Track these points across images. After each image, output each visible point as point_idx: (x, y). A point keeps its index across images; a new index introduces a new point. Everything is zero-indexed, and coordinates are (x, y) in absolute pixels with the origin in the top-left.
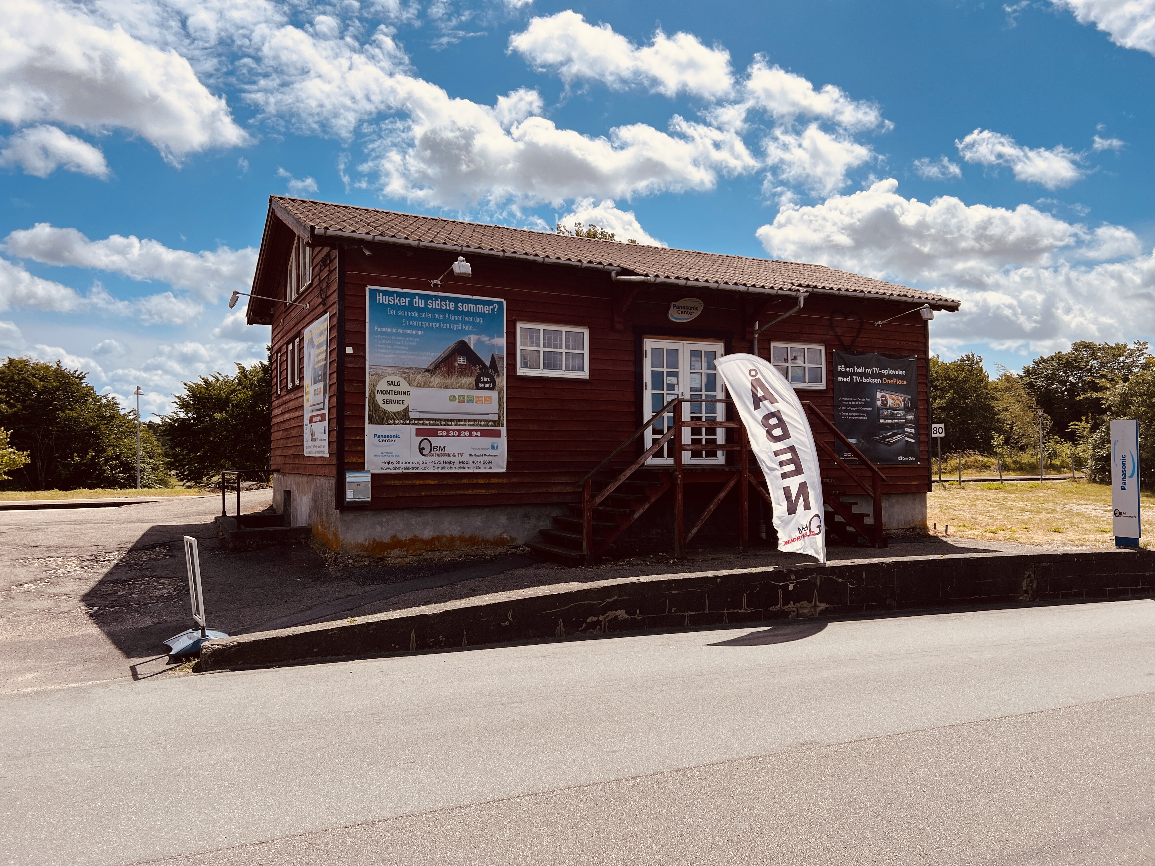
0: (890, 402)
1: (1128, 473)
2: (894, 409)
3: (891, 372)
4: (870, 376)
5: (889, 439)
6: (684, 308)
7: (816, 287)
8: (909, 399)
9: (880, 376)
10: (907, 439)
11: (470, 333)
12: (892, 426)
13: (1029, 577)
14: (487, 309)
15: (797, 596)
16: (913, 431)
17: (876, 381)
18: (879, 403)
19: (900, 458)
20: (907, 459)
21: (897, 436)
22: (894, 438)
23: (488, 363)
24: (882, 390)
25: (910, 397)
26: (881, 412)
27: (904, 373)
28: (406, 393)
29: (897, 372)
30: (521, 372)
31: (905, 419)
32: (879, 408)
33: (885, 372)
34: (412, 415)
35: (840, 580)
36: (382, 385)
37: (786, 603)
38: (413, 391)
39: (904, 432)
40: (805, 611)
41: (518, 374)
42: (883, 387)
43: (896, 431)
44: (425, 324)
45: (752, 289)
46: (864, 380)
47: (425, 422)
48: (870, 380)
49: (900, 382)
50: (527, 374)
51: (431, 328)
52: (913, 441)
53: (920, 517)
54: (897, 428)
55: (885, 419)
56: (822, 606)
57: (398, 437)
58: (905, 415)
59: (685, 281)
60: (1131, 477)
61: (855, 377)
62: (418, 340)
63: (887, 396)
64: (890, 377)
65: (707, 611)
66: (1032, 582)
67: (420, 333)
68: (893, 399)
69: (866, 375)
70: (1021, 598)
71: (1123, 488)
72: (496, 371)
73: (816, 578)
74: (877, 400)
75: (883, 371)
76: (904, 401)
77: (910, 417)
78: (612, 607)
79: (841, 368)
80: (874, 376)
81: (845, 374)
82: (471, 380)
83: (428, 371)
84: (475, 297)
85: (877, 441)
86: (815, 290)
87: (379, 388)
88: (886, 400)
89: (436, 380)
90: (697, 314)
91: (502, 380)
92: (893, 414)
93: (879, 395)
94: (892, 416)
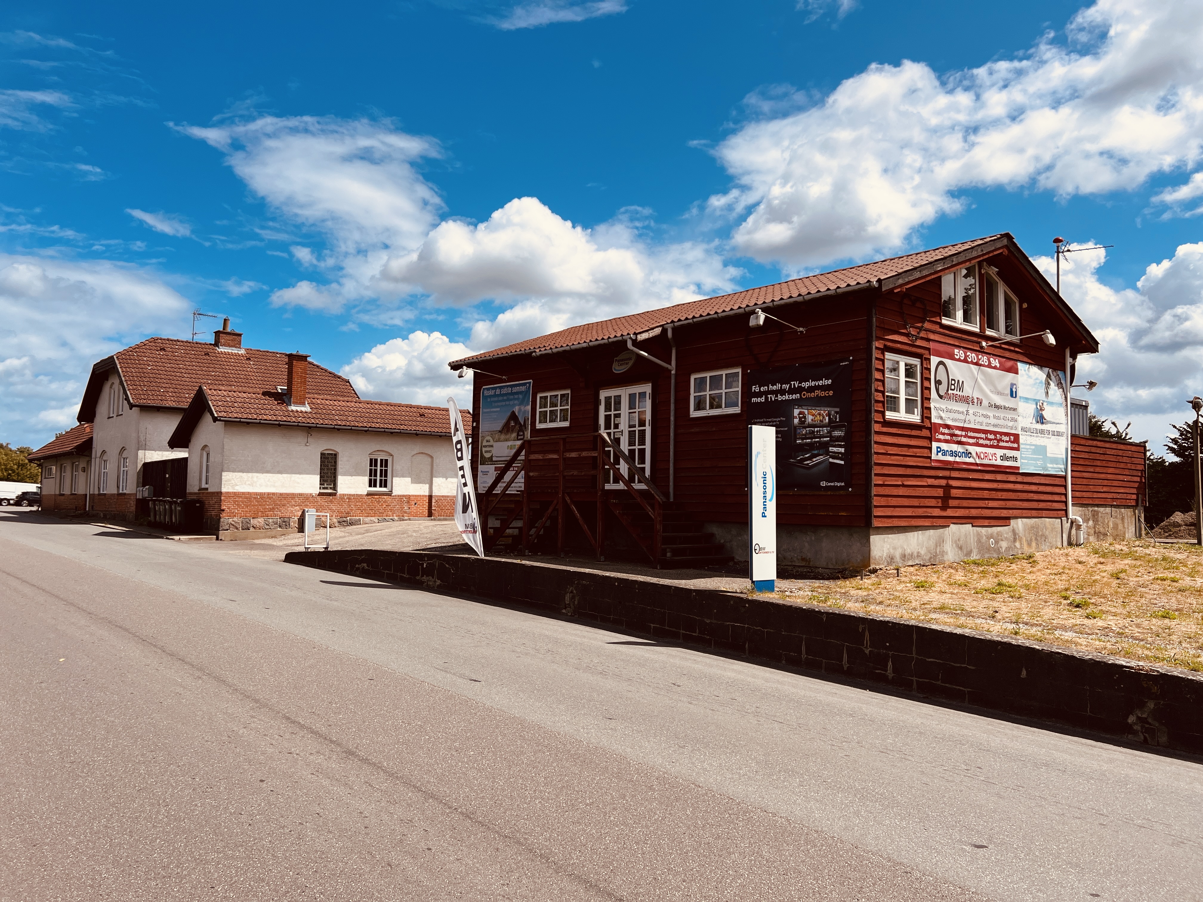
0: (810, 418)
2: (815, 426)
3: (813, 384)
4: (787, 392)
5: (808, 462)
6: (622, 360)
8: (837, 413)
9: (800, 390)
10: (831, 460)
11: (514, 405)
12: (811, 447)
14: (523, 388)
16: (842, 450)
17: (794, 397)
18: (796, 421)
19: (823, 484)
20: (832, 484)
21: (818, 458)
22: (814, 459)
23: (522, 424)
24: (800, 406)
25: (838, 410)
26: (799, 431)
27: (830, 382)
28: (492, 446)
29: (820, 383)
30: (539, 426)
31: (831, 437)
32: (795, 428)
33: (805, 385)
34: (494, 459)
36: (485, 443)
37: (422, 576)
38: (495, 444)
39: (827, 453)
40: (431, 583)
41: (537, 428)
42: (799, 403)
43: (816, 452)
44: (500, 404)
46: (780, 398)
47: (498, 463)
48: (786, 397)
49: (823, 394)
50: (541, 427)
51: (502, 406)
52: (842, 462)
53: (859, 558)
54: (818, 448)
55: (803, 439)
56: (439, 582)
57: (488, 472)
58: (829, 432)
60: (770, 500)
61: (769, 396)
62: (497, 414)
63: (806, 412)
64: (811, 389)
66: (573, 598)
67: (498, 409)
68: (813, 415)
69: (782, 392)
70: (564, 611)
71: (764, 516)
72: (526, 428)
74: (795, 417)
75: (803, 385)
76: (829, 415)
77: (837, 433)
79: (755, 388)
80: (792, 391)
81: (759, 394)
82: (514, 435)
83: (500, 431)
84: (521, 382)
85: (793, 464)
87: (484, 444)
88: (805, 417)
89: (503, 437)
90: (631, 363)
91: (528, 433)
92: (814, 432)
93: (796, 412)
94: (812, 436)
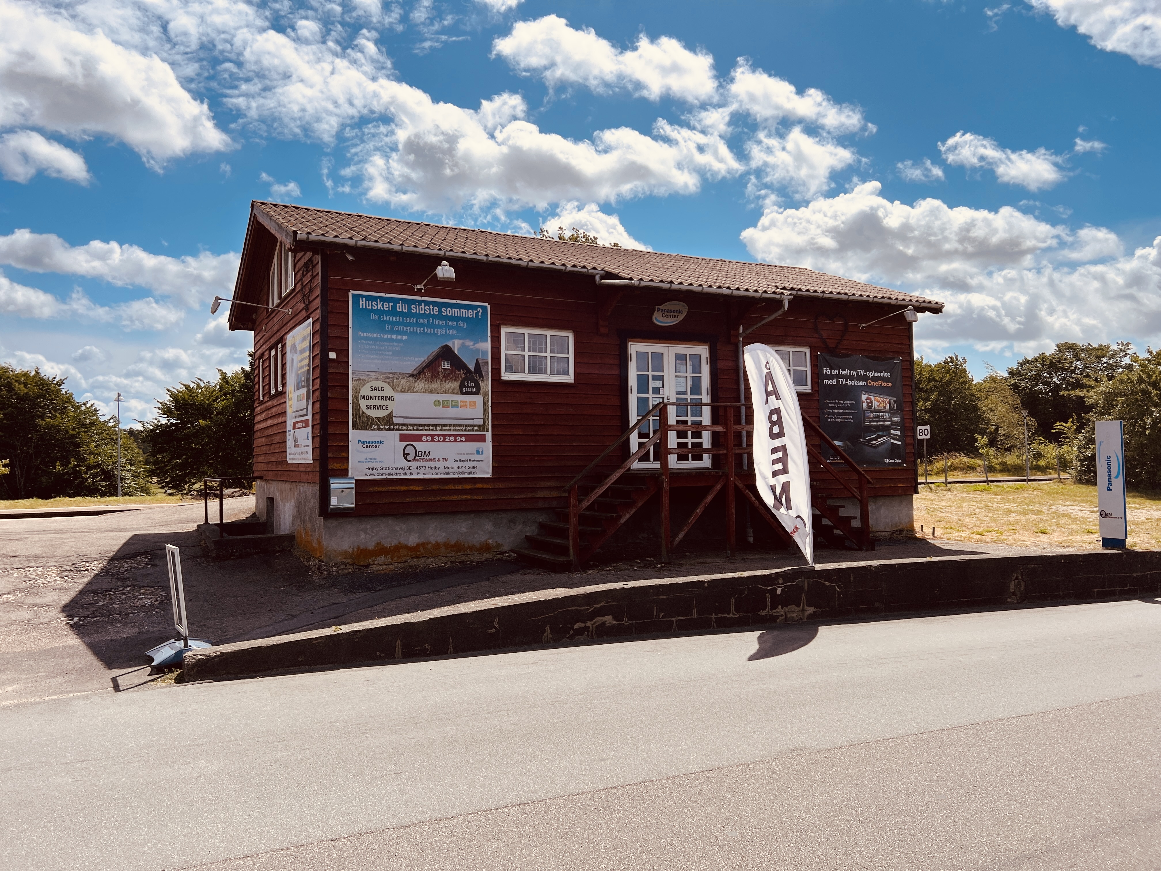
0: (875, 404)
1: (1114, 473)
2: (880, 411)
3: (876, 374)
4: (855, 378)
5: (874, 442)
6: (668, 311)
7: (800, 290)
8: (894, 401)
9: (865, 378)
10: (892, 441)
11: (453, 337)
12: (877, 428)
13: (1017, 579)
14: (470, 314)
15: (785, 600)
16: (899, 433)
17: (861, 383)
18: (865, 405)
19: (886, 461)
20: (893, 461)
21: (882, 439)
22: (879, 440)
23: (472, 367)
24: (867, 392)
25: (895, 399)
26: (867, 414)
27: (889, 375)
28: (390, 399)
29: (882, 374)
30: (506, 376)
31: (891, 421)
32: (864, 411)
33: (870, 374)
34: (396, 421)
35: (827, 584)
36: (365, 391)
37: (774, 607)
38: (397, 396)
39: (889, 435)
40: (794, 615)
41: (503, 378)
42: (869, 389)
43: (880, 433)
44: (409, 329)
45: (736, 293)
46: (850, 383)
47: (409, 428)
48: (855, 383)
49: (885, 384)
50: (512, 379)
51: (415, 333)
52: (899, 443)
53: (907, 520)
54: (882, 430)
55: (870, 422)
56: (810, 610)
57: (382, 442)
58: (890, 417)
59: (669, 285)
60: (1117, 477)
61: (840, 380)
62: (402, 345)
63: (872, 398)
64: (875, 379)
65: (695, 616)
66: (1019, 584)
67: (405, 338)
68: (878, 402)
69: (852, 378)
70: (1009, 600)
71: (1109, 489)
72: (481, 376)
73: (803, 582)
74: (863, 402)
75: (868, 374)
76: (890, 403)
77: (896, 419)
78: (598, 613)
79: (826, 371)
80: (859, 378)
81: (831, 377)
82: (456, 385)
83: (412, 376)
84: (459, 302)
85: (862, 443)
86: (799, 293)
87: (363, 392)
88: (871, 403)
89: (421, 385)
90: (681, 317)
91: (487, 385)
92: (879, 416)
93: (864, 397)
94: (878, 419)
